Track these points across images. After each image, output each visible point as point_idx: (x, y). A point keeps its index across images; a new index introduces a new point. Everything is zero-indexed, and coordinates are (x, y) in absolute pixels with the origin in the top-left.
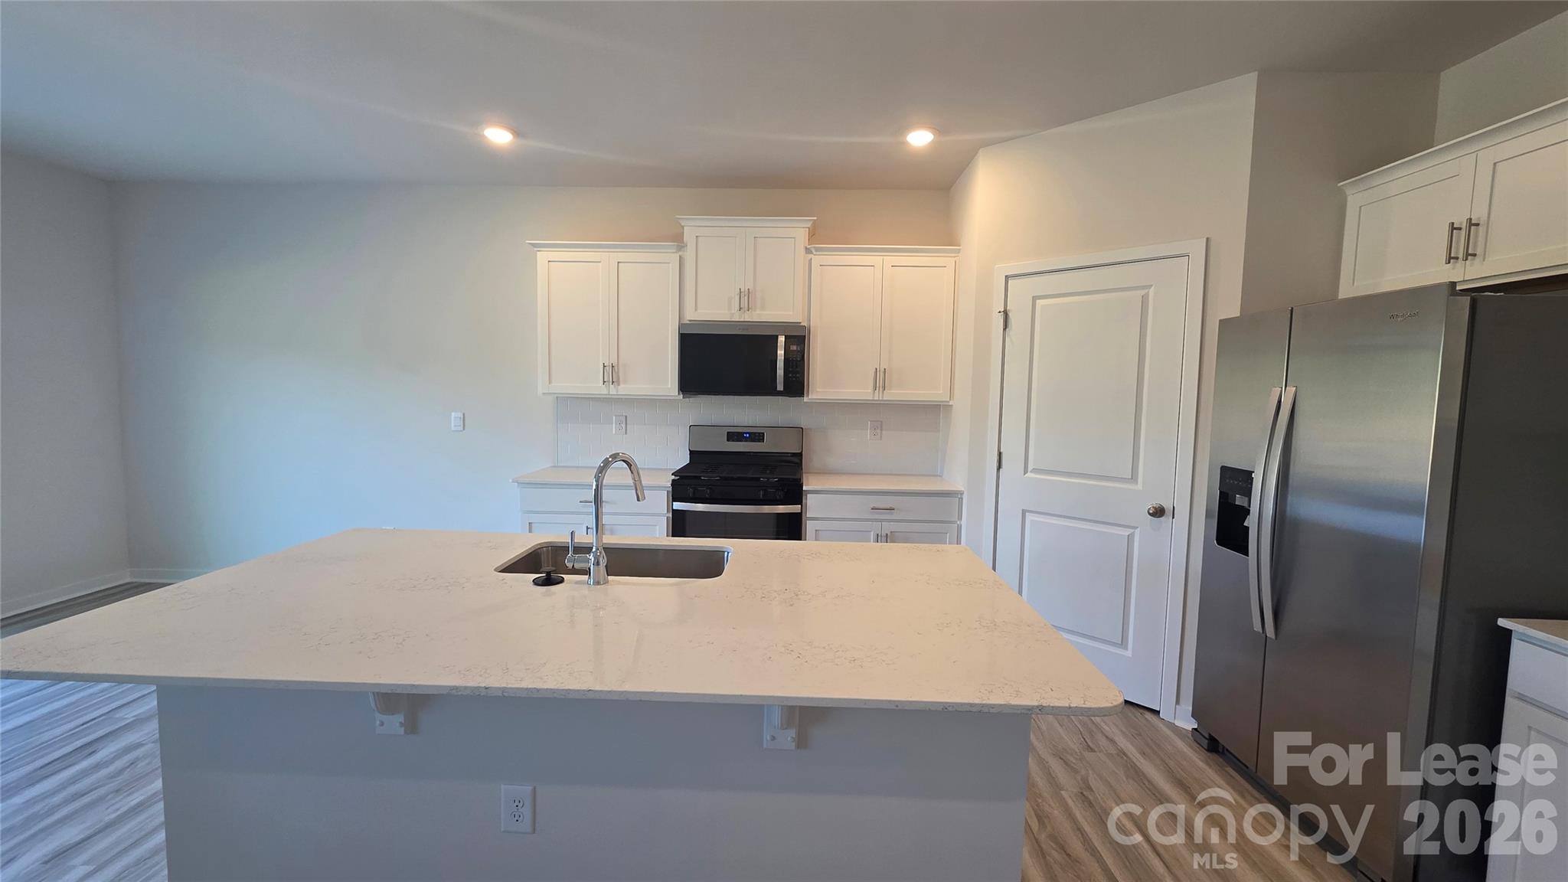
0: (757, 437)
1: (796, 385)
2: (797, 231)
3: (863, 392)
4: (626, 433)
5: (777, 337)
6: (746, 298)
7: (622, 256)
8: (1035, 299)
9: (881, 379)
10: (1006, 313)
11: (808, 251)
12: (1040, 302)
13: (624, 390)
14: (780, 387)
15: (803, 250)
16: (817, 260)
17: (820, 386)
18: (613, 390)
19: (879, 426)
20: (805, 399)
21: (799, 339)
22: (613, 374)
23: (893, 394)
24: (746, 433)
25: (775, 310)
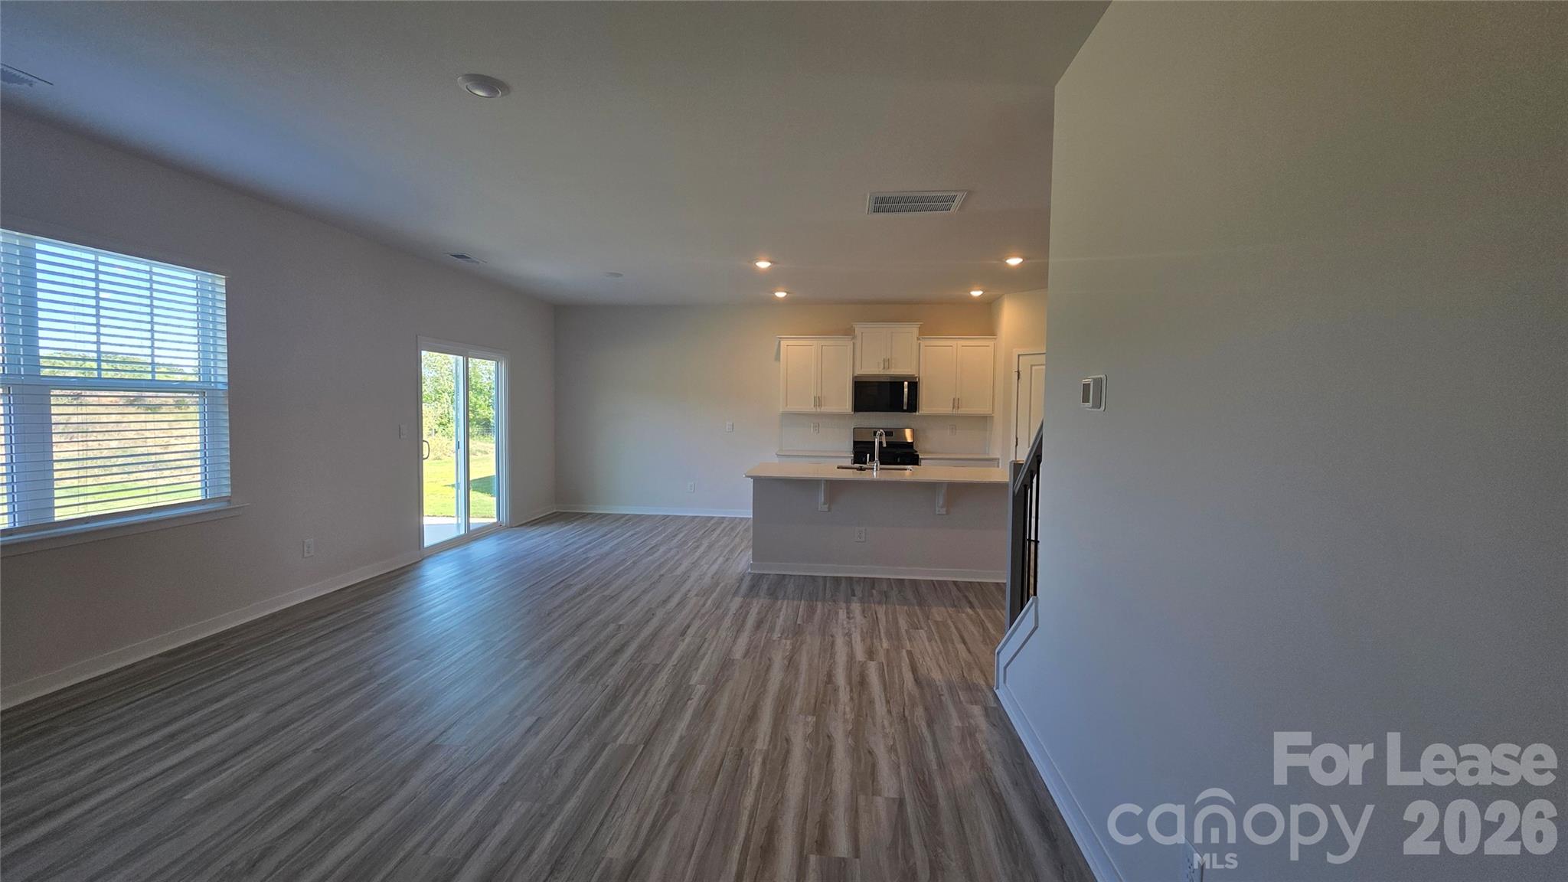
0: (890, 434)
1: (913, 407)
2: (913, 330)
3: (947, 409)
4: (820, 432)
5: (903, 383)
6: (887, 363)
7: (824, 342)
8: (1032, 366)
9: (956, 404)
10: (1018, 372)
11: (918, 339)
12: (1034, 368)
13: (825, 409)
14: (905, 408)
15: (916, 339)
16: (923, 343)
17: (924, 408)
18: (819, 410)
19: (955, 427)
20: (917, 413)
21: (914, 386)
22: (818, 401)
23: (962, 411)
25: (901, 368)
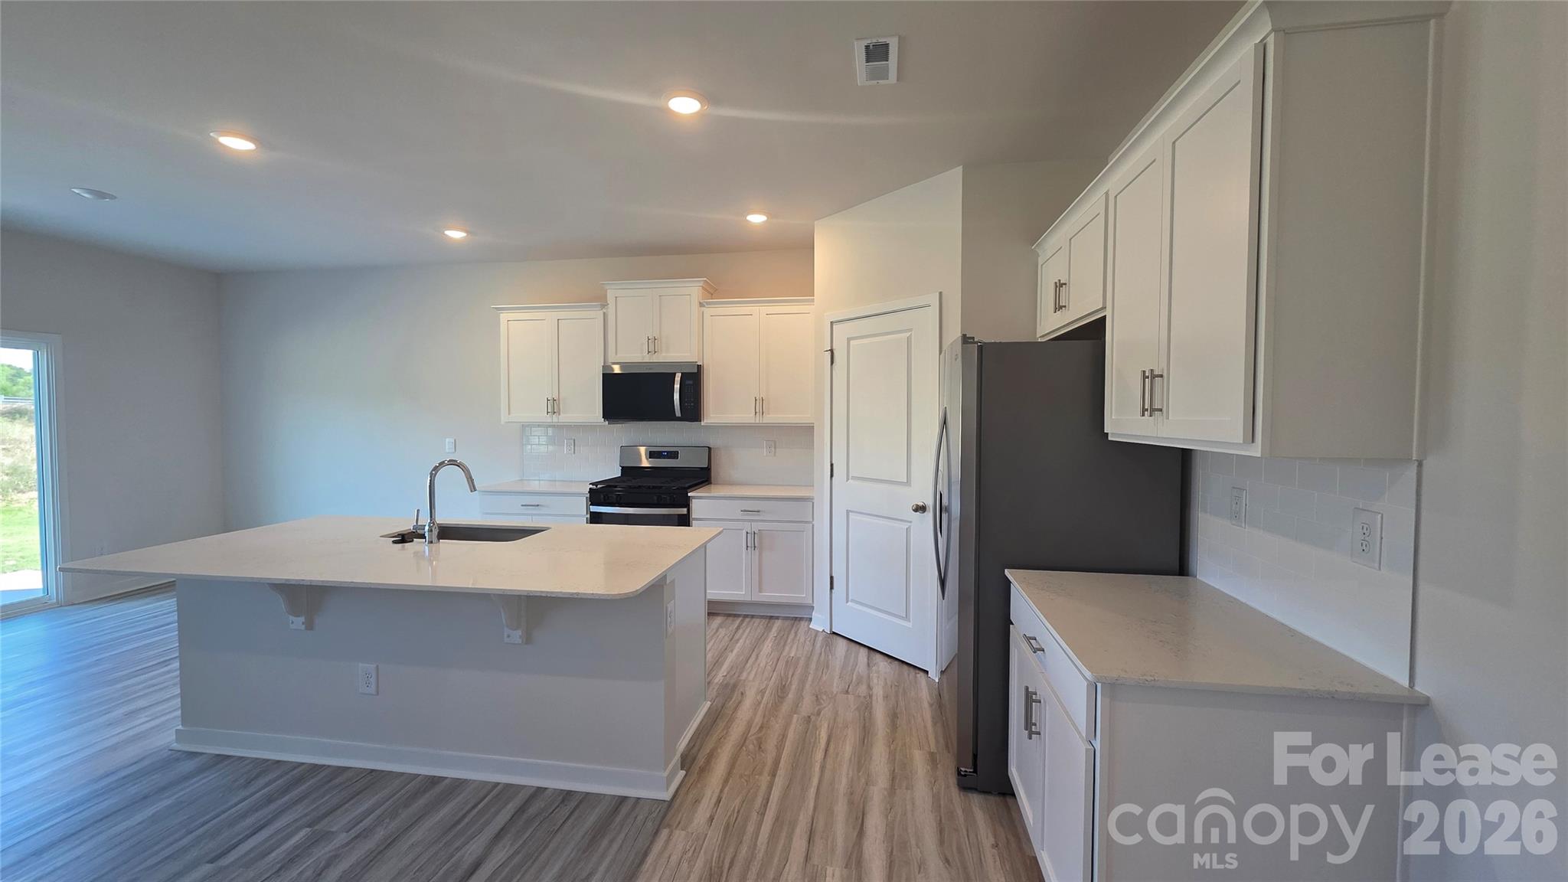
0: (673, 455)
1: (693, 411)
2: (693, 289)
3: (747, 417)
4: (574, 453)
5: (675, 374)
6: (653, 343)
7: (562, 314)
8: (850, 340)
9: (760, 406)
10: (832, 350)
11: (701, 305)
12: (852, 342)
13: (563, 417)
14: (678, 414)
15: (697, 304)
16: (708, 311)
17: (714, 412)
18: (555, 418)
19: (773, 445)
20: (702, 423)
21: (693, 379)
22: (554, 406)
23: (770, 418)
24: (665, 452)
25: (676, 353)
